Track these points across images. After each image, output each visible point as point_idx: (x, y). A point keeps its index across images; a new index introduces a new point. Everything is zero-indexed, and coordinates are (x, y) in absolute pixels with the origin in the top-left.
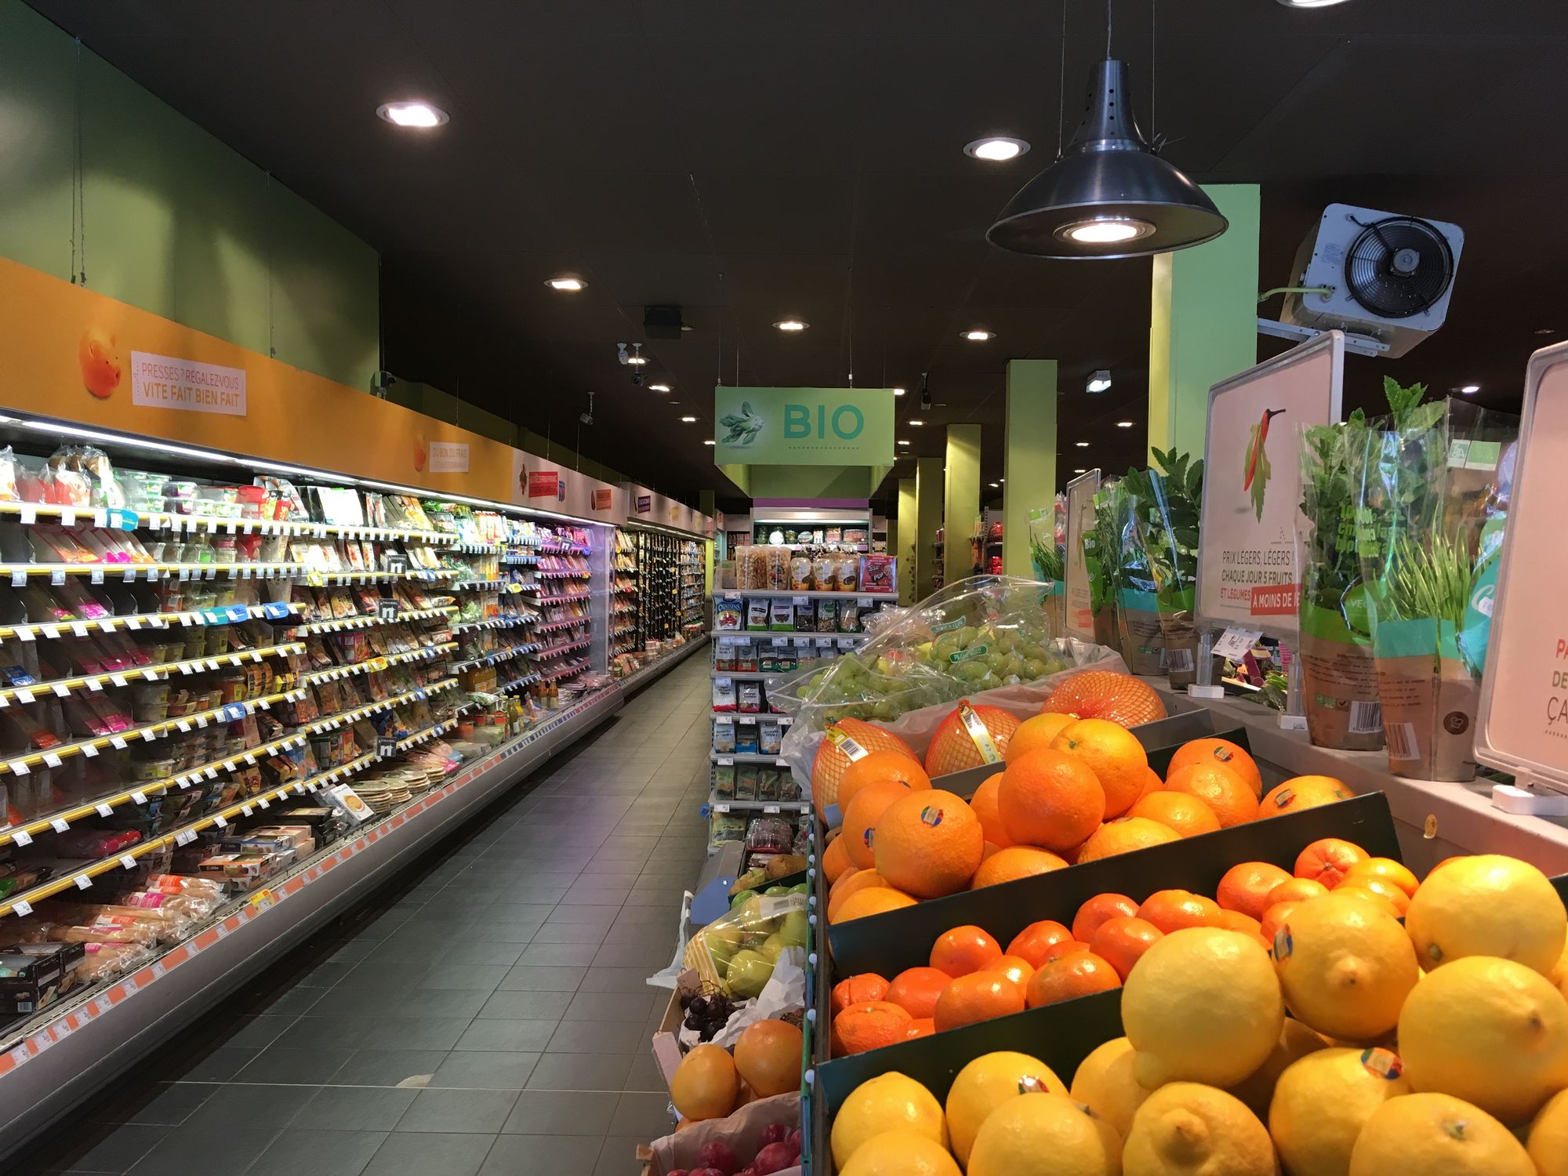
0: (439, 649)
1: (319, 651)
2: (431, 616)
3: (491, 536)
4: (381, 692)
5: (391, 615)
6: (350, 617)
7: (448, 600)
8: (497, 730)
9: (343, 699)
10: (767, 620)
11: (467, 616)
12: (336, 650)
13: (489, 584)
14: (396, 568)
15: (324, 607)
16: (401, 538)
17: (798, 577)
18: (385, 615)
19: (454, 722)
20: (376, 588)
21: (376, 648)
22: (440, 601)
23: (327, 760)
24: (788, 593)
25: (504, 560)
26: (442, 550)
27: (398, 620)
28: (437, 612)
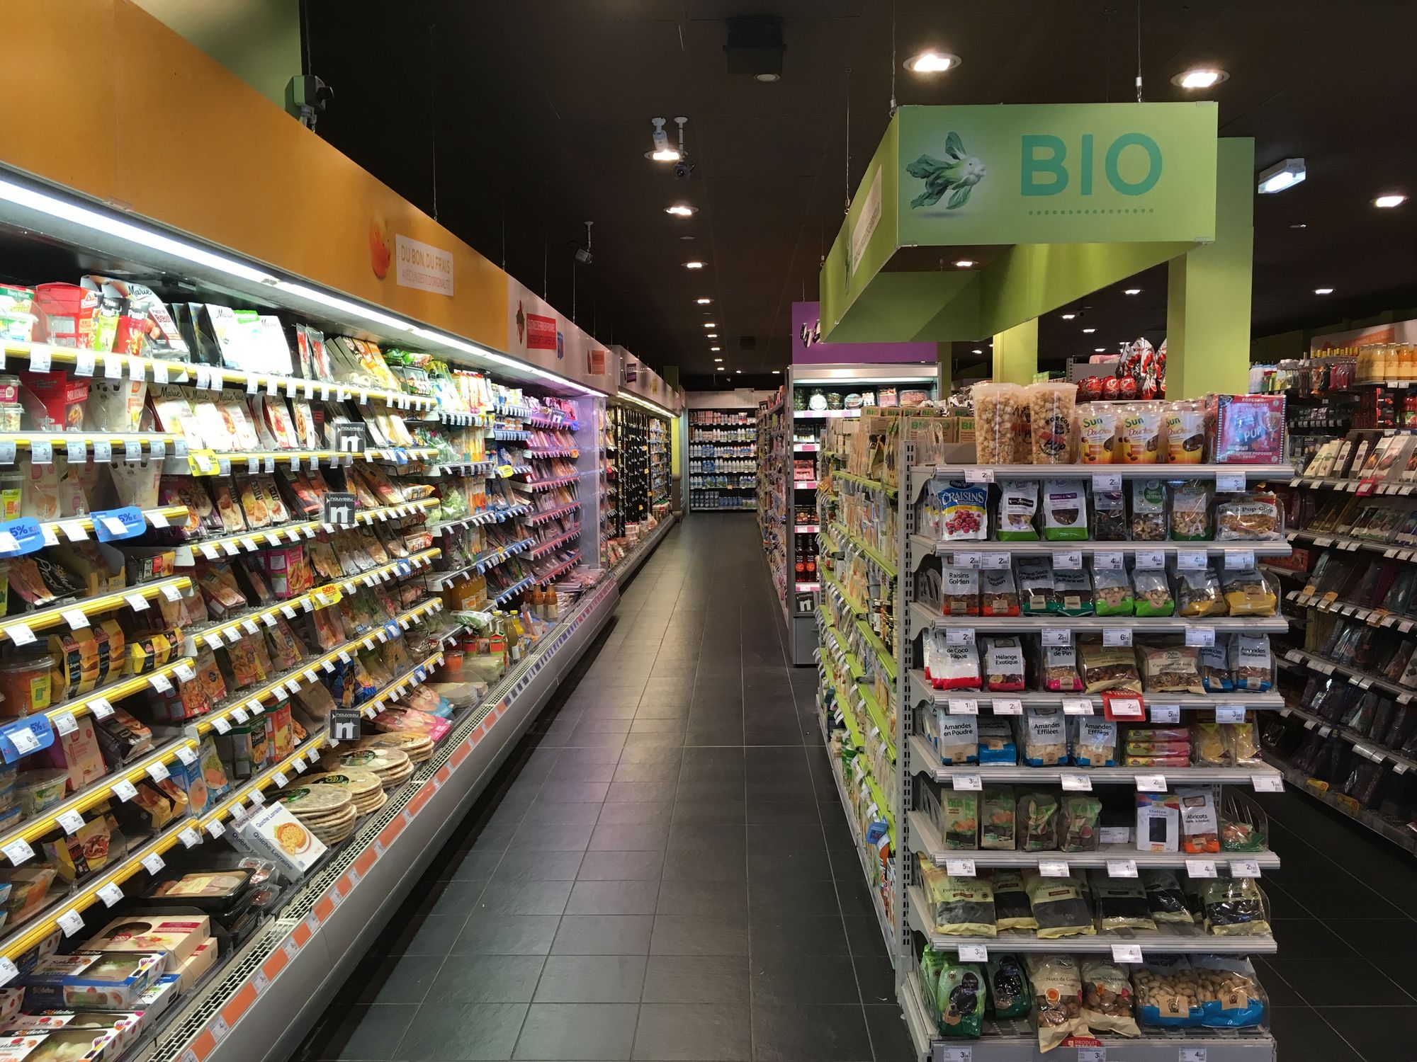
0: (415, 560)
1: (224, 583)
2: (403, 514)
3: (475, 403)
4: (335, 635)
5: (344, 518)
6: (276, 524)
7: (425, 490)
8: (493, 662)
9: (272, 657)
10: (1037, 521)
11: (450, 511)
12: (255, 578)
13: (476, 467)
14: (350, 444)
15: (228, 511)
16: (356, 399)
17: (1095, 439)
18: (334, 519)
19: (439, 658)
20: (321, 477)
21: (324, 570)
22: (414, 492)
23: (247, 764)
24: (1079, 469)
25: (491, 436)
26: (414, 419)
27: (356, 524)
28: (411, 507)
